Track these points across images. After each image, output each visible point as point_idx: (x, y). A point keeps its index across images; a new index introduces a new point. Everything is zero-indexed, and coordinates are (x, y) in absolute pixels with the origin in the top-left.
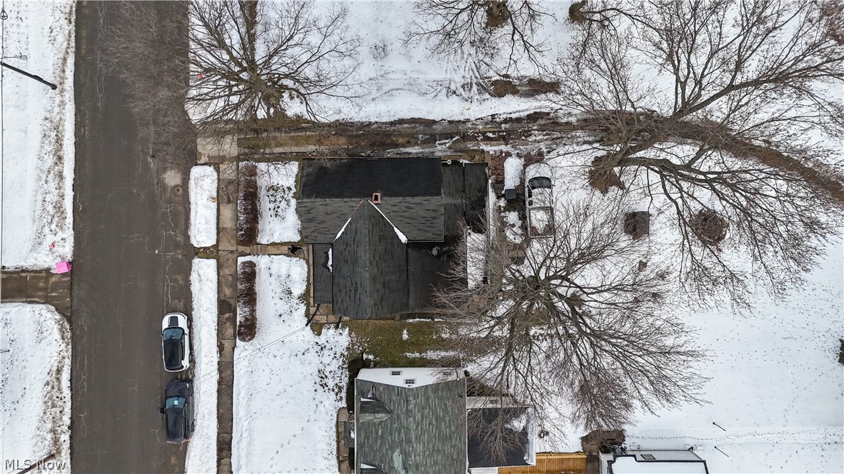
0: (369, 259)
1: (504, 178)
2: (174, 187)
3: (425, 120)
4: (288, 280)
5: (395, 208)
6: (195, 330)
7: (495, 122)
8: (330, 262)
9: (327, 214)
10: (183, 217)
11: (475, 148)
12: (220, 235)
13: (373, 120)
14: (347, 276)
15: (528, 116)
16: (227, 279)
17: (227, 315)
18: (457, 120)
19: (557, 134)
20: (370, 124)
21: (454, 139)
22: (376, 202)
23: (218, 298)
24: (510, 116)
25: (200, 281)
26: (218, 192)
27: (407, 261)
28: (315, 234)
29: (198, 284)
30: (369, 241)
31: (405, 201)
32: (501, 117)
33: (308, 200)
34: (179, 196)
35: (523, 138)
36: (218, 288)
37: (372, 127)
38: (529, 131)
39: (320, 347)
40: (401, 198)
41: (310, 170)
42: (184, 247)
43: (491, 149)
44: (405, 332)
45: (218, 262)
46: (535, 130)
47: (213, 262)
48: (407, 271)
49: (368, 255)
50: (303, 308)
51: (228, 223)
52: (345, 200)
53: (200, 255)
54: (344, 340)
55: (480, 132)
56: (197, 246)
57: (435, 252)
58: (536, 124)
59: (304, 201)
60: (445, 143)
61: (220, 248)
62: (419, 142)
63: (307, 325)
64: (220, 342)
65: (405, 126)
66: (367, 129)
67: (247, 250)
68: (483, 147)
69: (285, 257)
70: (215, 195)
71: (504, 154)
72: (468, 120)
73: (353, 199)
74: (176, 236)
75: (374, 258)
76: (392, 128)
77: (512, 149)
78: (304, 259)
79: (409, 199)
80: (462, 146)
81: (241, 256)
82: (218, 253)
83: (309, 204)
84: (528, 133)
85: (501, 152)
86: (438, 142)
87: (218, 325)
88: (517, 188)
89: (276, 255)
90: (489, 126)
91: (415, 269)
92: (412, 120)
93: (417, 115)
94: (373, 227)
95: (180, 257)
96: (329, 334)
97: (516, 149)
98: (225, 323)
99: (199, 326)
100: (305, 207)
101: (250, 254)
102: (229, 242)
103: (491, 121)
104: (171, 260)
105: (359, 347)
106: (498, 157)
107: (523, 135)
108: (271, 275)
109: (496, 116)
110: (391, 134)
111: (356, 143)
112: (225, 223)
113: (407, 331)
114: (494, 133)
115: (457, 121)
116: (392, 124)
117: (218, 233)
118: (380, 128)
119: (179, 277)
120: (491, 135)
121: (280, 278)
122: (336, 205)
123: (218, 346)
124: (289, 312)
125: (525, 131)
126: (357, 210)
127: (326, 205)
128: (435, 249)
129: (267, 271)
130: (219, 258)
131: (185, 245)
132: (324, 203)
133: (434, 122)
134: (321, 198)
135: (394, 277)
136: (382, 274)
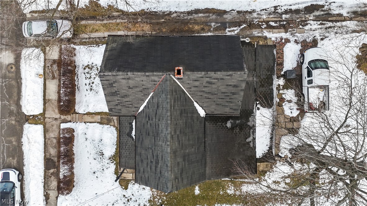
0: (171, 133)
1: (283, 61)
2: (8, 65)
3: (218, 10)
4: (100, 143)
5: (197, 83)
6: (26, 182)
7: (277, 13)
8: (133, 133)
9: (129, 88)
10: (16, 90)
11: (260, 35)
12: (46, 105)
13: (173, 10)
14: (149, 148)
15: (306, 8)
16: (52, 141)
17: (52, 171)
18: (245, 10)
19: (330, 24)
20: (170, 13)
21: (241, 27)
22: (179, 76)
23: (45, 156)
24: (290, 7)
25: (29, 142)
26: (44, 69)
27: (205, 134)
28: (119, 107)
29: (27, 146)
30: (171, 115)
31: (207, 76)
32: (283, 8)
33: (110, 74)
34: (12, 72)
35: (301, 27)
36: (45, 148)
37: (172, 16)
38: (306, 21)
39: (127, 199)
40: (203, 73)
41: (114, 45)
42: (17, 115)
43: (273, 36)
44: (197, 188)
45: (44, 127)
46: (311, 20)
47: (40, 128)
48: (205, 142)
49: (169, 129)
50: (113, 167)
51: (53, 95)
52: (147, 74)
53: (30, 121)
54: (147, 194)
55: (264, 21)
56: (27, 114)
57: (229, 125)
58: (312, 15)
59: (106, 74)
60: (234, 31)
61: (46, 116)
62: (212, 29)
63: (116, 181)
64: (47, 192)
65: (200, 15)
66: (167, 17)
67: (69, 118)
68: (266, 34)
69: (98, 124)
70: (42, 72)
71: (283, 41)
72: (254, 11)
73: (155, 73)
74: (10, 105)
75: (175, 132)
76: (189, 17)
77: (291, 36)
78: (114, 126)
79: (212, 74)
80: (248, 33)
81: (63, 123)
82: (44, 120)
83: (112, 78)
84: (304, 23)
85: (282, 39)
86: (228, 29)
87: (45, 178)
88: (294, 69)
89: (90, 122)
90: (272, 16)
91: (212, 140)
92: (206, 10)
93: (210, 6)
94: (175, 102)
95: (13, 122)
96: (135, 188)
97: (294, 36)
98: (50, 177)
99: (28, 180)
100: (107, 80)
101: (70, 121)
102: (54, 111)
103: (274, 12)
104: (6, 125)
105: (159, 199)
106: (279, 43)
107: (301, 24)
108: (86, 139)
109: (278, 8)
110: (188, 22)
111: (159, 29)
112: (50, 96)
113: (199, 187)
114: (276, 22)
115: (244, 12)
116: (189, 13)
117: (45, 104)
118: (179, 16)
119: (13, 139)
120: (273, 24)
121: (94, 142)
122: (138, 79)
123: (44, 195)
124: (101, 170)
125: (302, 21)
126: (159, 84)
127: (128, 79)
128: (229, 122)
129: (83, 136)
130: (45, 123)
131: (18, 113)
132: (126, 77)
133: (225, 12)
134: (123, 71)
135: (193, 150)
136: (182, 148)
